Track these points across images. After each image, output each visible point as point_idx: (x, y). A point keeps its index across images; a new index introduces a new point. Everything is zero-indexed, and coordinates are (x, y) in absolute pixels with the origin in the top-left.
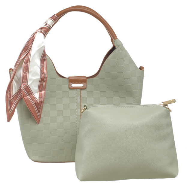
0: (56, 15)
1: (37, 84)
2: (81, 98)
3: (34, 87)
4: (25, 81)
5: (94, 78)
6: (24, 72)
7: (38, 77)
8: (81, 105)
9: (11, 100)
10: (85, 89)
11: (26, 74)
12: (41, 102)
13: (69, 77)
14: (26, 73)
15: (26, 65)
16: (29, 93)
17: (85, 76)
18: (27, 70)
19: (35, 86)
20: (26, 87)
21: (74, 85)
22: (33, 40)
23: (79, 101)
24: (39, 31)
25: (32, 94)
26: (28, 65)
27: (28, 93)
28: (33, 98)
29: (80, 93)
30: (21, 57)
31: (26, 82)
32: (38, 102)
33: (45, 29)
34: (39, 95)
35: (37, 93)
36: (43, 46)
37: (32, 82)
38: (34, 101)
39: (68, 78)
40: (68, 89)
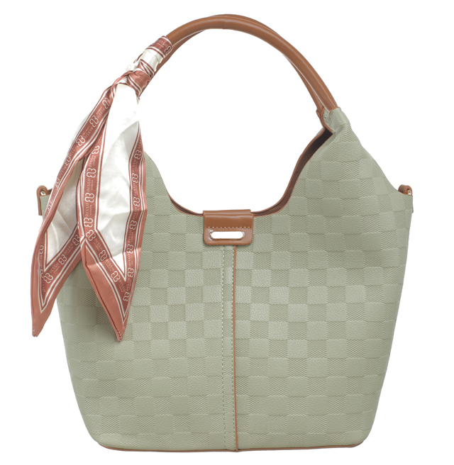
0: (168, 36)
1: (122, 228)
2: (234, 269)
3: (113, 238)
4: (90, 221)
5: (274, 215)
6: (88, 195)
7: (125, 210)
8: (234, 291)
9: (44, 274)
10: (248, 244)
11: (91, 200)
12: (132, 279)
13: (204, 212)
14: (92, 196)
15: (93, 175)
16: (101, 255)
17: (249, 210)
18: (95, 188)
19: (116, 235)
20: (93, 236)
21: (217, 235)
22: (109, 107)
23: (230, 280)
24: (124, 81)
25: (108, 258)
26: (96, 174)
27: (98, 253)
28: (111, 269)
29: (235, 257)
30: (75, 152)
31: (93, 223)
32: (125, 279)
33: (139, 77)
34: (127, 259)
35: (121, 254)
36: (136, 123)
37: (109, 224)
38: (114, 276)
39: (202, 215)
40: (201, 245)
